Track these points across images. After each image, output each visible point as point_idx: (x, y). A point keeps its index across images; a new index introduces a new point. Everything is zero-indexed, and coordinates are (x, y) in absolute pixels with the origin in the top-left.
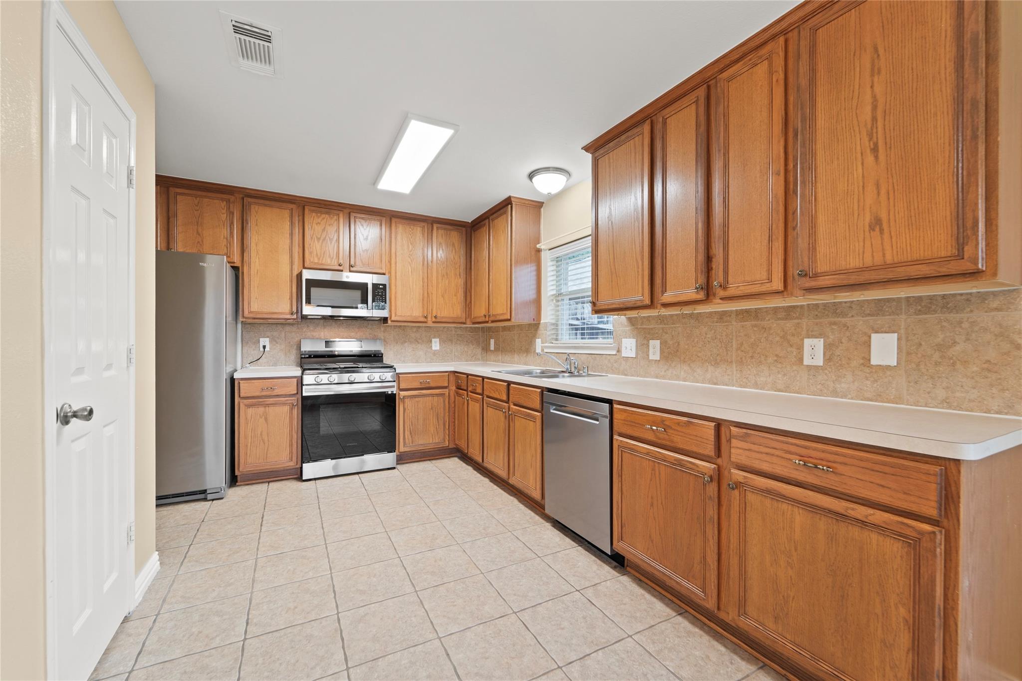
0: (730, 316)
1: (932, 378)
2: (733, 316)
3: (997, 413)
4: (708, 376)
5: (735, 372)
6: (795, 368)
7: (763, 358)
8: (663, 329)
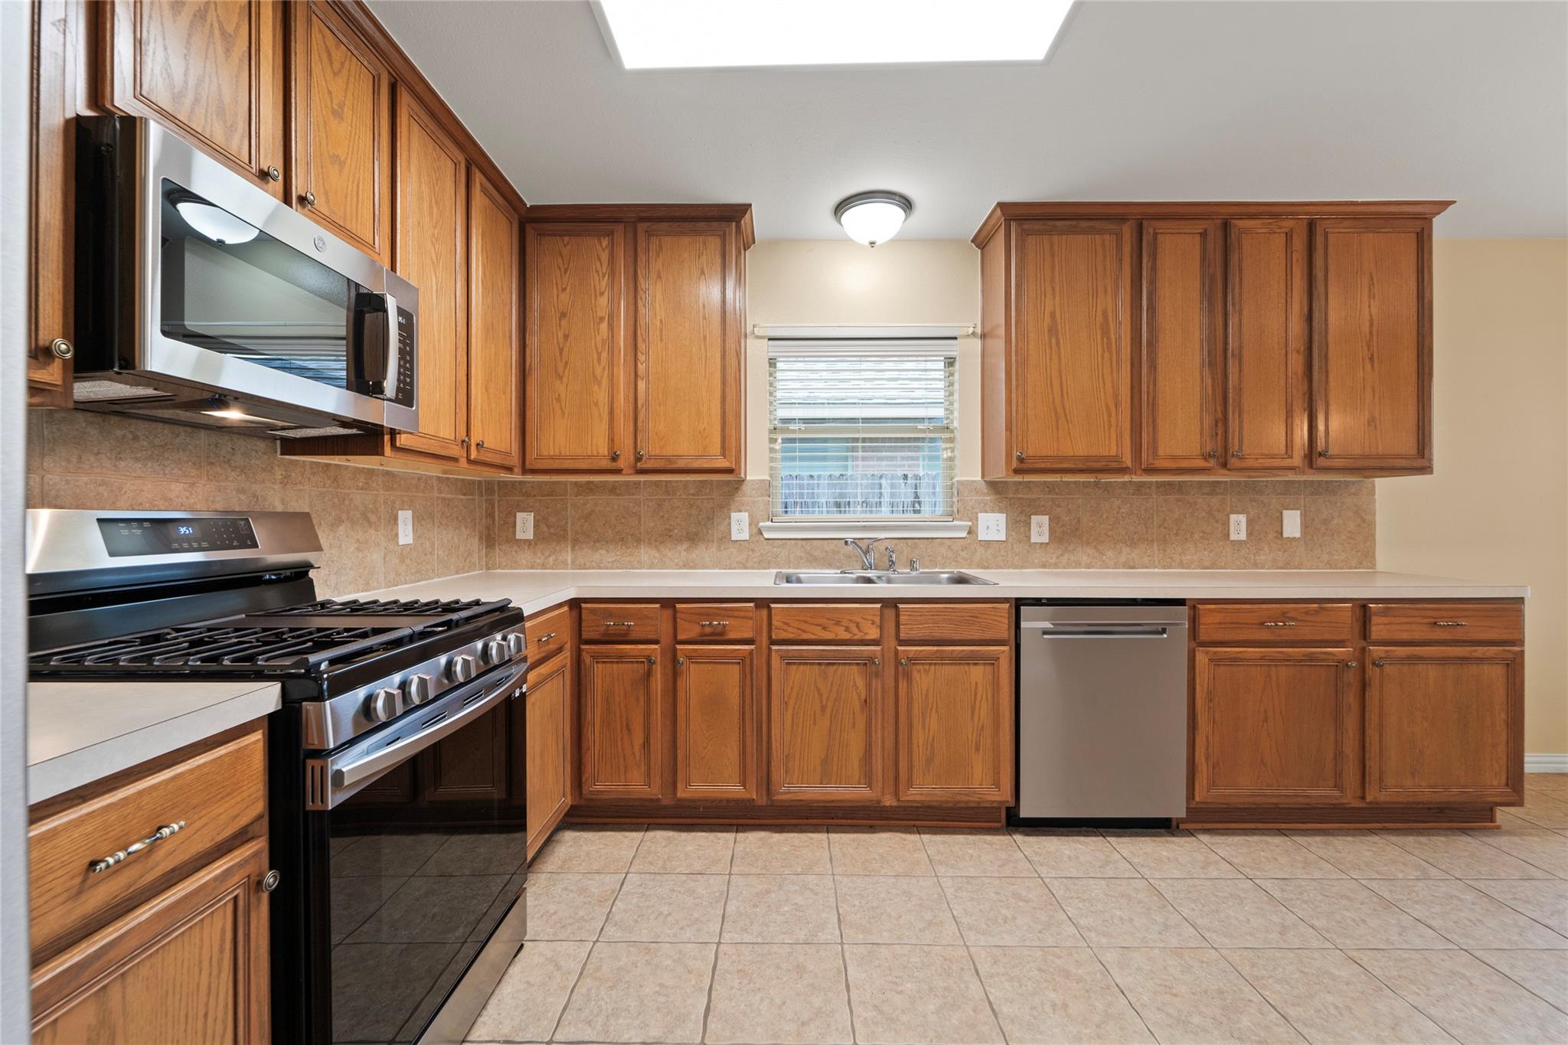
0: (1150, 488)
1: (1321, 546)
2: (1154, 488)
3: (1355, 568)
4: (1123, 559)
5: (1156, 552)
6: (1220, 543)
7: (1188, 535)
8: (1052, 500)
